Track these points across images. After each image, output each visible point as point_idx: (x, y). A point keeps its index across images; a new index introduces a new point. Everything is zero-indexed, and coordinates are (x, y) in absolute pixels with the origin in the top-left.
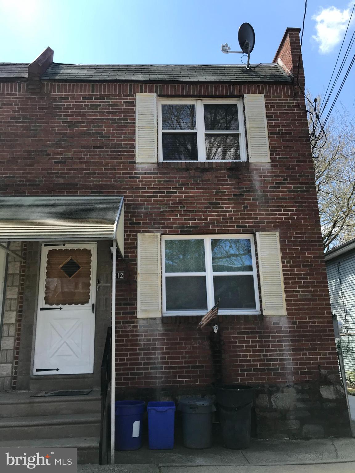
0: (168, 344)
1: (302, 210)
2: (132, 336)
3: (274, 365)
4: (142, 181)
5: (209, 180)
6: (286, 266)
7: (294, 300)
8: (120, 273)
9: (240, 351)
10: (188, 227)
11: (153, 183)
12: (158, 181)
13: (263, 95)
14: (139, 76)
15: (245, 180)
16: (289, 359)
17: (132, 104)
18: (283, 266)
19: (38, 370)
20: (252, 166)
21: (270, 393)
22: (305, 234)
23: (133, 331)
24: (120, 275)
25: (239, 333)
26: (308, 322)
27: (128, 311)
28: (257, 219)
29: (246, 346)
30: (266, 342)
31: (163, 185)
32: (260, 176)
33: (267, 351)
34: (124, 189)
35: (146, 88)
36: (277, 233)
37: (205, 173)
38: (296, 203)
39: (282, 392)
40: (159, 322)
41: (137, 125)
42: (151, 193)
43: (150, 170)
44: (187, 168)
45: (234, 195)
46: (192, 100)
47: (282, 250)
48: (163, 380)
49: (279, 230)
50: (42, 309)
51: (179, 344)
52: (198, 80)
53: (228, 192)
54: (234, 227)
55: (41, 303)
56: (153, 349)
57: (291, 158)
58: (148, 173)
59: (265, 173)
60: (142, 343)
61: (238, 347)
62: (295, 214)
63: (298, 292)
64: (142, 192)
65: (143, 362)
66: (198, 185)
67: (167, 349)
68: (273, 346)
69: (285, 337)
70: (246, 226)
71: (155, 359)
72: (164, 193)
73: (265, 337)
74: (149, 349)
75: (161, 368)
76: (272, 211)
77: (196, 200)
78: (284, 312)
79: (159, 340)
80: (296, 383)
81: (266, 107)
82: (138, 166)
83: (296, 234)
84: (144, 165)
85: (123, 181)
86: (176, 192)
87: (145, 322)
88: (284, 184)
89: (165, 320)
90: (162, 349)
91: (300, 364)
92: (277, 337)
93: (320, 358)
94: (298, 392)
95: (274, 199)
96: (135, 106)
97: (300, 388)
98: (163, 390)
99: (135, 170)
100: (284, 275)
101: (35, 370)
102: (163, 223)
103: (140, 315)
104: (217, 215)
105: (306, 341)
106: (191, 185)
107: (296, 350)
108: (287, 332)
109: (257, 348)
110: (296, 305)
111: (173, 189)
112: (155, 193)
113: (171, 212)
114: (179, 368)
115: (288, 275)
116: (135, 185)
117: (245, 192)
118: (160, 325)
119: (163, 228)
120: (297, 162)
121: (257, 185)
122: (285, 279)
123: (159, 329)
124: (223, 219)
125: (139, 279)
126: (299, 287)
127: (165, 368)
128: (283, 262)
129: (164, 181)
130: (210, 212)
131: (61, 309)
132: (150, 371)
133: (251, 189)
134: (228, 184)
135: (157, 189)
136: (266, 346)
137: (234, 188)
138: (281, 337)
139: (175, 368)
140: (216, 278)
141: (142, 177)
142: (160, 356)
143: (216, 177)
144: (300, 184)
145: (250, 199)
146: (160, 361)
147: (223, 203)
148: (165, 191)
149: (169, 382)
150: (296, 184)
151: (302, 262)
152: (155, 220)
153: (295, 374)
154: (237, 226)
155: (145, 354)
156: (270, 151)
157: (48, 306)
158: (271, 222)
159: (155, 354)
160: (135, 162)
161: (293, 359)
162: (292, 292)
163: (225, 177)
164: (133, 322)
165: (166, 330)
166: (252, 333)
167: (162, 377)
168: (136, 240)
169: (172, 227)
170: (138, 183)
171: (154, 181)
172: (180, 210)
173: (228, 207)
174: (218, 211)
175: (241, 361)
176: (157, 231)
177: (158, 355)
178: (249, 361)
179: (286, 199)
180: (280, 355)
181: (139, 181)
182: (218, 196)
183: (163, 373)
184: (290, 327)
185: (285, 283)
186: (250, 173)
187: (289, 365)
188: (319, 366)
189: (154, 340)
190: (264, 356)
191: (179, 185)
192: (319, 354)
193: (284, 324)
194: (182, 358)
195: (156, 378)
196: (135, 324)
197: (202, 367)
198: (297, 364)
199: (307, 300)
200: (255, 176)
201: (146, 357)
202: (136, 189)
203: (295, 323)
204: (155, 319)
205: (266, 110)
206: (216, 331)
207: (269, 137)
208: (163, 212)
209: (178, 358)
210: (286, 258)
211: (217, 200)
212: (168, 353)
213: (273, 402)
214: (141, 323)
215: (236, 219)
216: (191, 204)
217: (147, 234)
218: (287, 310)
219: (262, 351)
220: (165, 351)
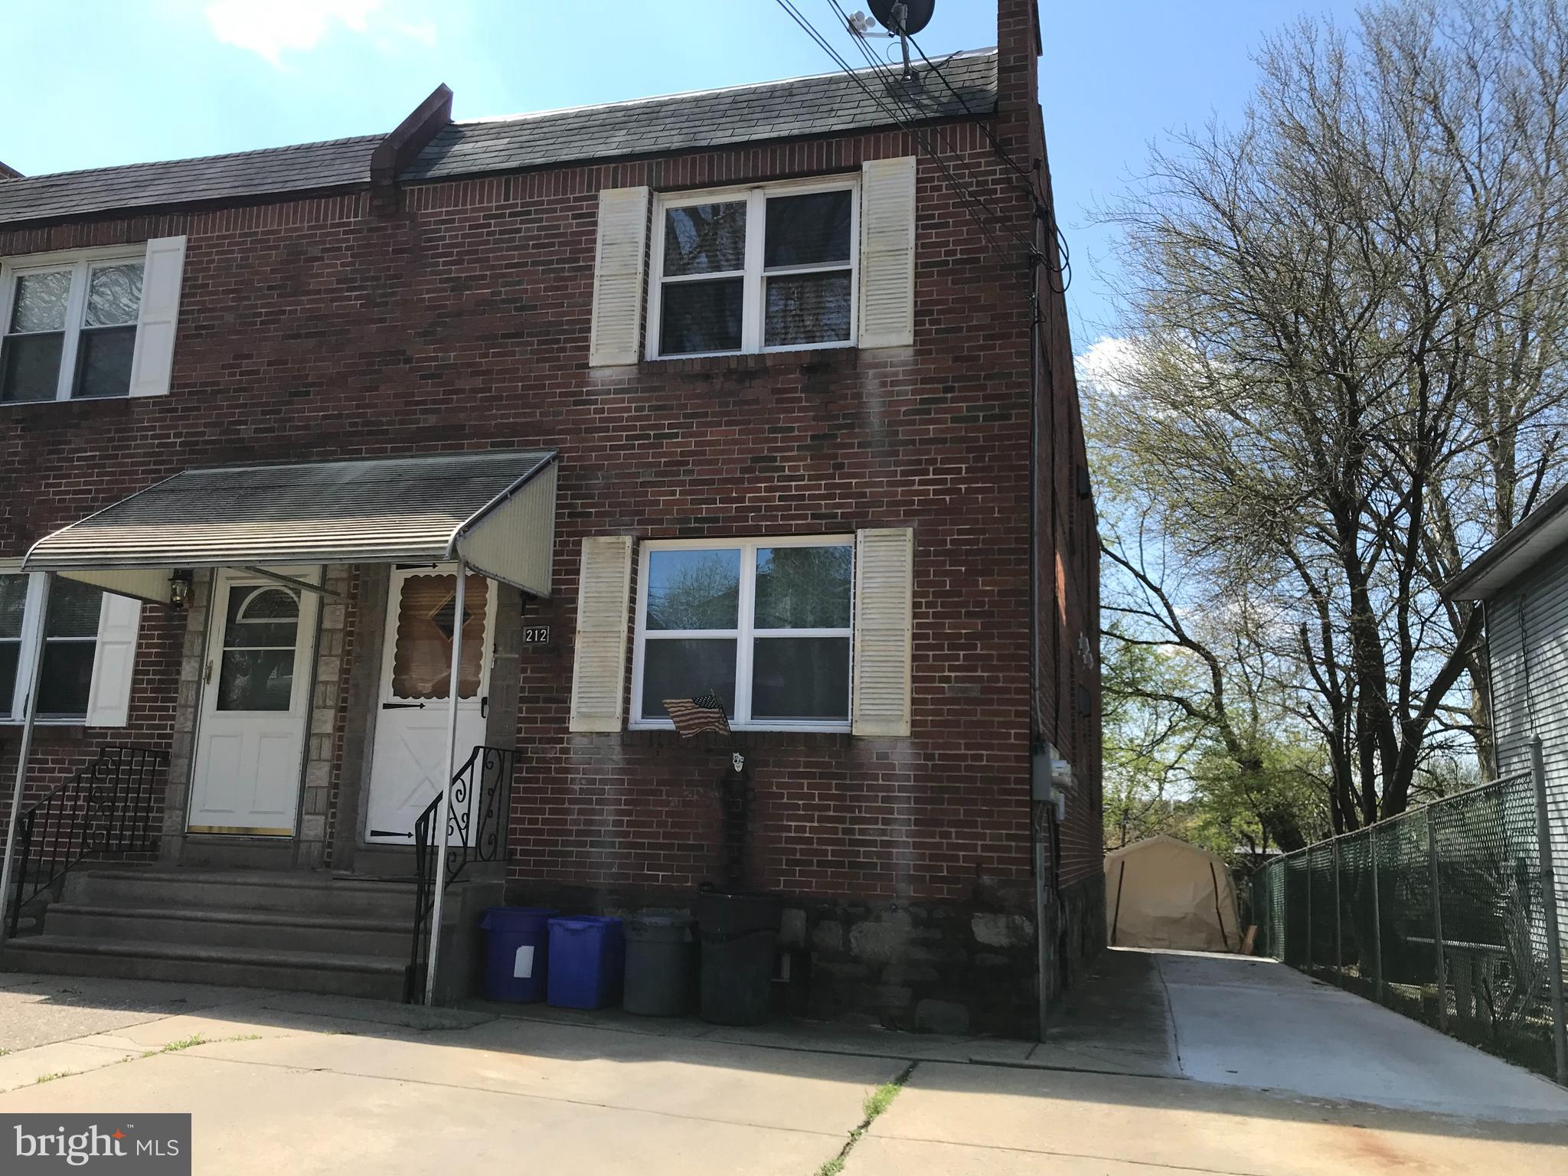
0: (629, 792)
1: (983, 469)
2: (557, 770)
3: (867, 855)
4: (602, 411)
5: (756, 401)
6: (925, 615)
7: (934, 701)
8: (540, 630)
9: (790, 818)
10: (697, 520)
11: (625, 415)
12: (638, 409)
13: (912, 160)
14: (615, 145)
15: (845, 397)
16: (905, 844)
17: (590, 219)
18: (915, 616)
19: (374, 833)
20: (867, 358)
21: (848, 921)
22: (983, 531)
23: (558, 760)
24: (540, 635)
25: (791, 775)
26: (964, 757)
27: (553, 715)
28: (864, 495)
29: (806, 807)
30: (853, 798)
31: (648, 418)
32: (884, 384)
33: (854, 821)
34: (561, 432)
35: (624, 175)
36: (910, 531)
37: (747, 384)
38: (969, 450)
39: (878, 919)
40: (615, 742)
41: (597, 272)
42: (620, 438)
43: (621, 382)
44: (707, 372)
45: (813, 437)
46: (739, 191)
47: (916, 574)
48: (614, 870)
49: (916, 524)
50: (386, 706)
51: (652, 793)
52: (746, 138)
53: (800, 429)
54: (805, 517)
55: (387, 694)
56: (599, 802)
57: (970, 329)
58: (616, 392)
59: (896, 374)
60: (577, 787)
61: (787, 806)
62: (963, 481)
63: (947, 679)
64: (601, 439)
65: (575, 828)
66: (728, 413)
67: (627, 802)
68: (869, 810)
69: (901, 789)
70: (835, 516)
71: (602, 823)
72: (648, 437)
73: (851, 788)
74: (589, 801)
75: (612, 845)
76: (904, 473)
77: (723, 452)
78: (904, 729)
79: (612, 782)
80: (915, 903)
81: (918, 190)
82: (596, 375)
83: (960, 532)
84: (608, 372)
85: (560, 413)
86: (676, 435)
87: (585, 740)
88: (944, 400)
89: (629, 738)
90: (618, 802)
91: (932, 857)
92: (881, 788)
93: (985, 848)
94: (917, 922)
95: (913, 442)
96: (595, 224)
97: (924, 914)
98: (612, 892)
99: (587, 384)
100: (915, 637)
101: (368, 833)
102: (641, 513)
103: (574, 726)
104: (767, 489)
105: (951, 801)
106: (714, 414)
107: (925, 822)
108: (907, 778)
109: (831, 813)
110: (939, 713)
111: (670, 426)
112: (628, 438)
113: (662, 484)
114: (651, 846)
115: (926, 636)
116: (585, 421)
117: (840, 427)
118: (618, 749)
119: (640, 522)
120: (985, 338)
121: (874, 407)
122: (917, 647)
123: (614, 757)
124: (781, 498)
125: (579, 644)
126: (952, 669)
127: (621, 845)
128: (916, 605)
129: (651, 408)
130: (750, 481)
131: (422, 706)
132: (588, 849)
133: (857, 419)
134: (802, 409)
135: (634, 428)
136: (851, 809)
137: (815, 418)
138: (890, 789)
139: (641, 846)
140: (760, 644)
141: (604, 402)
142: (611, 818)
143: (775, 391)
144: (986, 398)
145: (852, 446)
146: (610, 828)
147: (784, 459)
148: (652, 433)
149: (626, 876)
150: (976, 399)
151: (965, 604)
152: (623, 504)
153: (912, 880)
154: (814, 517)
155: (581, 812)
156: (917, 314)
157: (398, 700)
158: (897, 504)
159: (601, 812)
160: (586, 366)
161: (916, 845)
162: (932, 679)
163: (795, 390)
164: (561, 741)
165: (628, 761)
166: (822, 776)
167: (610, 866)
168: (579, 553)
169: (661, 521)
170: (593, 416)
171: (628, 409)
172: (682, 478)
173: (796, 468)
174: (771, 479)
175: (789, 840)
176: (627, 532)
177: (608, 817)
178: (809, 841)
179: (944, 441)
180: (884, 832)
181: (596, 411)
182: (775, 440)
183: (615, 855)
184: (918, 767)
185: (914, 658)
186: (857, 376)
187: (904, 857)
188: (979, 865)
189: (603, 781)
190: (845, 831)
191: (686, 416)
192: (983, 837)
193: (903, 758)
194: (660, 824)
195: (601, 865)
196: (565, 745)
197: (701, 847)
198: (922, 857)
199: (969, 701)
200: (871, 384)
201: (582, 818)
202: (587, 430)
203: (929, 757)
204: (607, 734)
205: (918, 200)
206: (738, 767)
207: (917, 275)
208: (643, 484)
209: (649, 824)
210: (925, 595)
211: (770, 449)
212: (629, 813)
213: (853, 940)
214: (578, 743)
215: (812, 497)
216: (710, 462)
217: (603, 539)
218: (914, 724)
219: (842, 820)
220: (623, 807)
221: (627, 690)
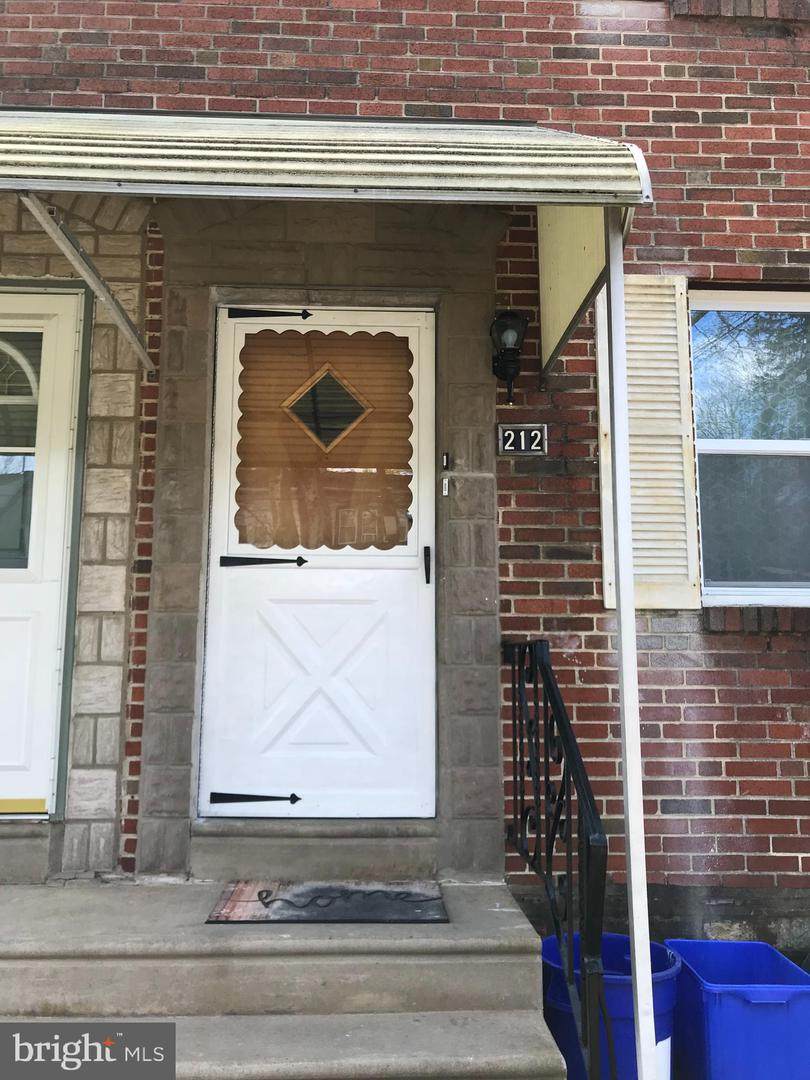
0: (727, 713)
2: (587, 677)
4: (608, 70)
8: (528, 432)
10: (793, 257)
11: (650, 79)
12: (670, 71)
19: (217, 798)
23: (587, 659)
24: (530, 440)
27: (566, 579)
31: (690, 86)
34: (535, 99)
40: (689, 627)
42: (644, 116)
43: (637, 26)
48: (712, 852)
50: (226, 561)
55: (224, 537)
58: (630, 40)
67: (723, 731)
71: (681, 769)
72: (693, 117)
75: (705, 807)
79: (693, 696)
82: (590, 11)
84: (613, 8)
85: (532, 68)
86: (742, 118)
89: (714, 623)
90: (707, 731)
98: (716, 891)
99: (577, 24)
101: (205, 797)
102: (694, 240)
103: (612, 598)
106: (803, 90)
111: (730, 103)
112: (657, 116)
113: (726, 195)
114: (776, 807)
116: (576, 84)
118: (696, 638)
119: (693, 256)
127: (720, 807)
129: (695, 72)
131: (300, 561)
132: (658, 816)
135: (667, 101)
139: (758, 807)
141: (609, 55)
142: (697, 760)
146: (698, 777)
148: (700, 112)
149: (737, 863)
152: (661, 224)
157: (249, 550)
159: (677, 750)
164: (587, 625)
165: (718, 660)
167: (706, 844)
169: (731, 256)
170: (590, 76)
171: (655, 71)
172: (760, 187)
176: (674, 270)
181: (597, 69)
183: (710, 825)
189: (673, 696)
191: (755, 89)
195: (683, 844)
196: (595, 632)
202: (585, 100)
204: (674, 613)
208: (692, 193)
209: (770, 770)
212: (729, 750)
217: (631, 279)
220: (715, 740)
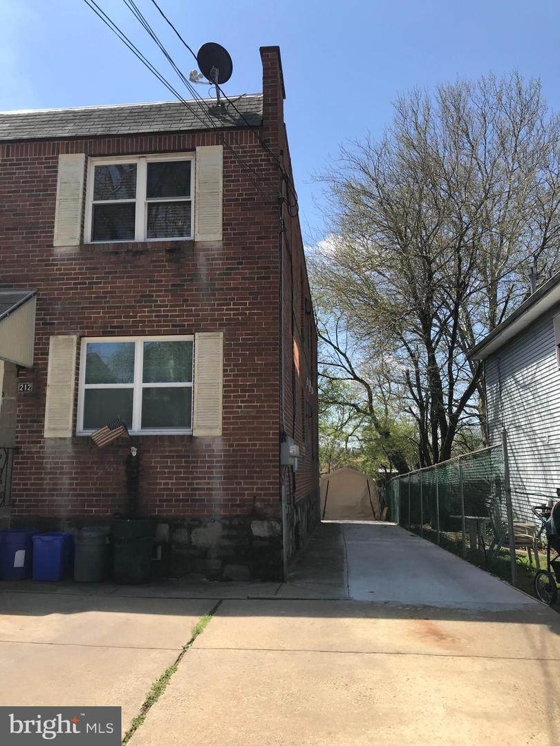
0: (77, 468)
1: (258, 304)
2: (38, 458)
3: (200, 495)
4: (60, 270)
5: (143, 266)
6: (229, 376)
7: (233, 418)
8: (27, 385)
9: (161, 478)
10: (112, 327)
11: (73, 272)
12: (79, 269)
13: (221, 147)
14: (67, 131)
15: (188, 265)
16: (219, 489)
17: (54, 169)
18: (224, 376)
20: (198, 246)
21: (190, 529)
22: (257, 334)
23: (38, 452)
24: (27, 387)
25: (162, 457)
26: (248, 445)
27: (35, 429)
28: (198, 315)
29: (169, 473)
30: (193, 467)
31: (85, 274)
32: (208, 260)
33: (193, 478)
34: (38, 280)
35: (72, 147)
36: (221, 334)
37: (138, 257)
38: (250, 294)
39: (205, 527)
40: (69, 442)
41: (58, 197)
42: (70, 284)
43: (71, 254)
44: (116, 251)
45: (172, 285)
46: (133, 158)
47: (225, 355)
48: (69, 508)
49: (224, 331)
51: (89, 468)
52: (136, 131)
53: (166, 281)
54: (168, 326)
56: (61, 473)
57: (250, 233)
58: (68, 260)
59: (214, 255)
60: (49, 466)
61: (159, 473)
62: (249, 309)
63: (240, 407)
64: (60, 284)
65: (48, 487)
66: (128, 272)
67: (75, 473)
68: (201, 473)
69: (217, 462)
70: (184, 326)
71: (62, 484)
72: (85, 283)
73: (193, 462)
74: (56, 473)
75: (68, 495)
76: (218, 305)
77: (125, 292)
78: (219, 432)
79: (67, 463)
80: (224, 518)
81: (224, 162)
82: (57, 251)
83: (246, 334)
84: (64, 249)
85: (38, 271)
86: (100, 283)
87: (53, 442)
88: (238, 269)
89: (76, 440)
90: (71, 473)
91: (232, 495)
92: (208, 462)
93: (257, 489)
94: (224, 527)
95: (222, 289)
96: (57, 172)
97: (228, 523)
98: (69, 519)
99: (52, 255)
100: (224, 386)
102: (82, 323)
103: (47, 434)
104: (148, 312)
105: (241, 467)
106: (121, 272)
107: (229, 478)
108: (220, 456)
109: (182, 475)
110: (237, 423)
111: (97, 278)
112: (75, 284)
113: (93, 308)
114: (88, 495)
115: (230, 386)
116: (50, 275)
117: (186, 281)
118: (71, 446)
119: (81, 328)
120: (258, 238)
121: (203, 271)
122: (225, 391)
123: (68, 450)
124: (156, 316)
125: (48, 393)
126: (242, 402)
127: (73, 495)
128: (225, 371)
129: (87, 269)
130: (139, 307)
132: (55, 498)
133: (194, 277)
134: (166, 271)
135: (78, 279)
136: (192, 473)
137: (173, 276)
138: (212, 462)
139: (84, 495)
140: (146, 391)
141: (61, 265)
142: (67, 482)
143: (153, 261)
144: (258, 268)
145: (192, 290)
146: (67, 487)
147: (157, 296)
148: (87, 282)
149: (75, 511)
150: (253, 268)
151: (248, 370)
152: (72, 318)
153: (223, 506)
154: (173, 326)
155: (50, 479)
156: (224, 225)
158: (215, 320)
159: (62, 479)
160: (52, 246)
161: (224, 489)
162: (232, 407)
163: (163, 261)
164: (40, 442)
165: (76, 452)
166: (177, 457)
167: (68, 506)
168: (48, 344)
169: (92, 328)
170: (55, 272)
171: (75, 269)
172: (103, 305)
173: (164, 301)
174: (151, 307)
175: (160, 490)
176: (74, 333)
177: (65, 480)
178: (171, 489)
179: (238, 289)
180: (209, 484)
181: (57, 270)
182: (152, 286)
183: (70, 500)
184: (226, 451)
185: (224, 397)
186: (194, 255)
187: (219, 495)
188: (255, 497)
189: (62, 463)
190: (189, 484)
191: (105, 273)
192: (257, 484)
193: (218, 446)
194: (93, 484)
195: (61, 506)
196: (42, 445)
197: (115, 495)
198: (227, 495)
199: (250, 417)
200: (202, 259)
201: (52, 482)
202: (52, 280)
203: (231, 445)
204: (65, 439)
205: (224, 167)
206: (134, 454)
207: (224, 205)
208: (82, 308)
209: (88, 484)
210: (230, 365)
211: (150, 291)
212: (77, 479)
213: (193, 537)
214: (48, 443)
215: (171, 316)
216: (119, 297)
217: (60, 337)
218: (224, 429)
219: (187, 478)
220: (73, 476)
221: (75, 415)
